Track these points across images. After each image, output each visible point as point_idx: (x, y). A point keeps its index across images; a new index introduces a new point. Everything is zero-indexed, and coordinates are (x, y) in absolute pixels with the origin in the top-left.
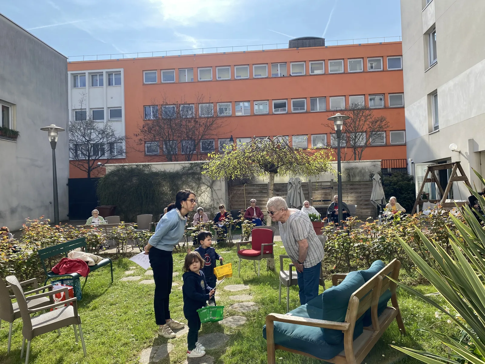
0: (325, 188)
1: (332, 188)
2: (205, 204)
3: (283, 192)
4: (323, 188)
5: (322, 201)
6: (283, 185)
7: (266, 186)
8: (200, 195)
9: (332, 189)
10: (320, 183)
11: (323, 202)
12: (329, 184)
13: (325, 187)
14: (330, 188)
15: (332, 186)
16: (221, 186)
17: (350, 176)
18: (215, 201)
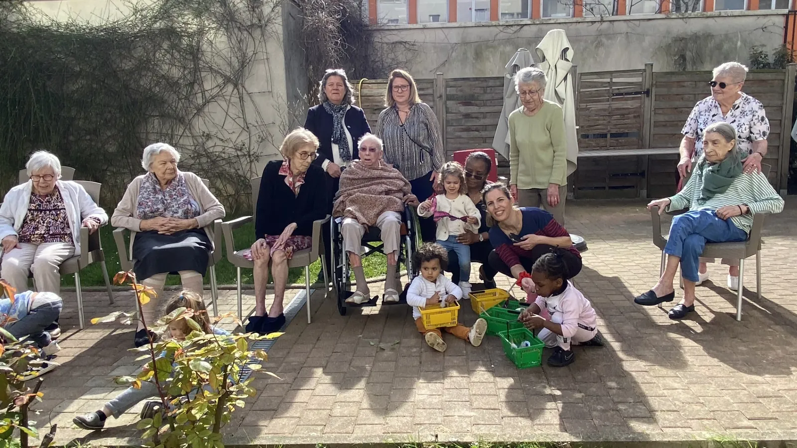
0: (622, 94)
1: (648, 93)
2: (219, 143)
3: (485, 105)
4: (617, 95)
5: (609, 136)
6: (485, 84)
7: (429, 85)
8: (200, 110)
9: (648, 96)
10: (609, 76)
11: (613, 141)
12: (640, 79)
13: (622, 91)
14: (640, 93)
15: (647, 86)
16: (270, 80)
17: (685, 59)
18: (253, 133)
